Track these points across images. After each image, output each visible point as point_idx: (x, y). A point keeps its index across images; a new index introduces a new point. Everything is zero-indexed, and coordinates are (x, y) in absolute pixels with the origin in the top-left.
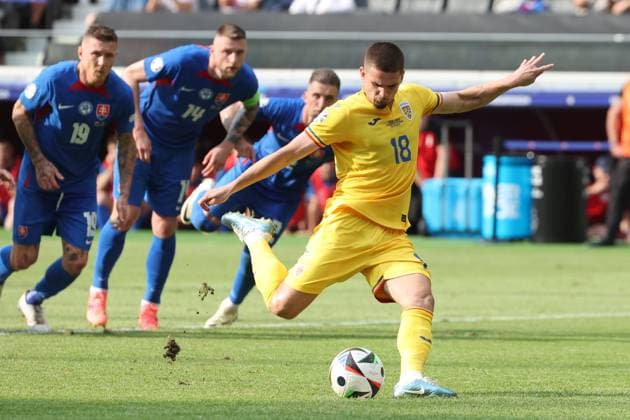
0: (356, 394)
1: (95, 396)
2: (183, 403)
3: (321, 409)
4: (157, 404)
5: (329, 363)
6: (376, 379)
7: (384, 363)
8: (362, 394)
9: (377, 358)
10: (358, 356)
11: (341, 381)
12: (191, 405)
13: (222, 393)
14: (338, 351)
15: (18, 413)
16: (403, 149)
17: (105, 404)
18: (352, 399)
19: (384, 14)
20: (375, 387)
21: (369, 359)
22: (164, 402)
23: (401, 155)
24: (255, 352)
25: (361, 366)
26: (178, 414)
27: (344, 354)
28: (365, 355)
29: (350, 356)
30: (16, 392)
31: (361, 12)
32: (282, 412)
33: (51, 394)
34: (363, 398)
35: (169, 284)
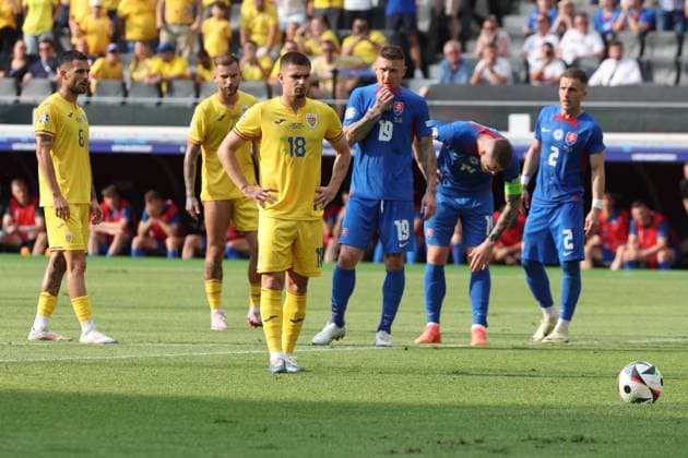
0: (639, 400)
1: (424, 399)
2: (496, 407)
3: (610, 412)
4: (474, 407)
5: (617, 374)
6: (657, 387)
7: (663, 375)
8: (644, 400)
9: (657, 370)
10: (641, 369)
11: (627, 389)
12: (503, 408)
13: (529, 399)
14: (625, 364)
15: (361, 413)
16: (298, 147)
17: (432, 407)
18: (636, 404)
19: (666, 87)
20: (656, 395)
21: (651, 371)
22: (481, 406)
23: (296, 151)
24: (557, 364)
25: (644, 377)
26: (492, 416)
27: (630, 367)
28: (647, 368)
29: (635, 369)
30: (360, 397)
31: (648, 85)
32: (578, 415)
33: (388, 399)
34: (645, 403)
35: (491, 309)
